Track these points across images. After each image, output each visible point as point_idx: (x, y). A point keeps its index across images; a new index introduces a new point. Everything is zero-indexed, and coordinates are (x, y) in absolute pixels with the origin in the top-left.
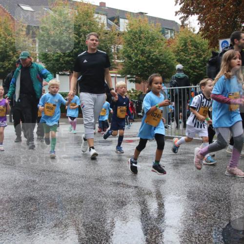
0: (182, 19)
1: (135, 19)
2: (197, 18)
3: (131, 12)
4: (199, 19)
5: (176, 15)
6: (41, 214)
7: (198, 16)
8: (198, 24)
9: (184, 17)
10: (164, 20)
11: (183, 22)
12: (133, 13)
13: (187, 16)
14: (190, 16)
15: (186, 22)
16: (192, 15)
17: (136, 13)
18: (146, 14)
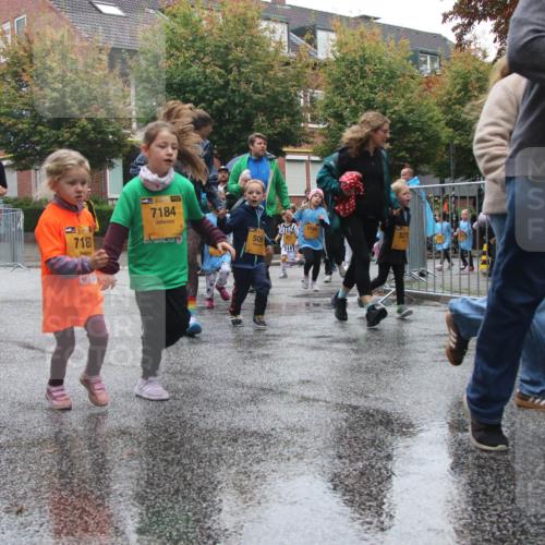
0: (459, 31)
1: (351, 32)
2: (492, 28)
3: (341, 16)
4: (496, 30)
5: (444, 21)
7: (494, 22)
8: (495, 41)
9: (463, 25)
10: (418, 32)
11: (460, 37)
12: (348, 18)
13: (470, 24)
14: (476, 23)
15: (467, 37)
16: (480, 20)
17: (354, 18)
18: (376, 19)
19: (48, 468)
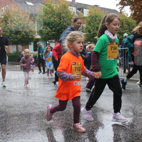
0: (120, 9)
1: (93, 9)
2: (129, 8)
3: (90, 5)
4: (130, 9)
5: (117, 6)
6: (40, 122)
7: (130, 6)
8: (130, 11)
9: (122, 7)
10: (110, 9)
12: (92, 6)
13: (123, 7)
15: (123, 10)
16: (126, 6)
17: (94, 6)
18: (99, 6)
19: (15, 123)
